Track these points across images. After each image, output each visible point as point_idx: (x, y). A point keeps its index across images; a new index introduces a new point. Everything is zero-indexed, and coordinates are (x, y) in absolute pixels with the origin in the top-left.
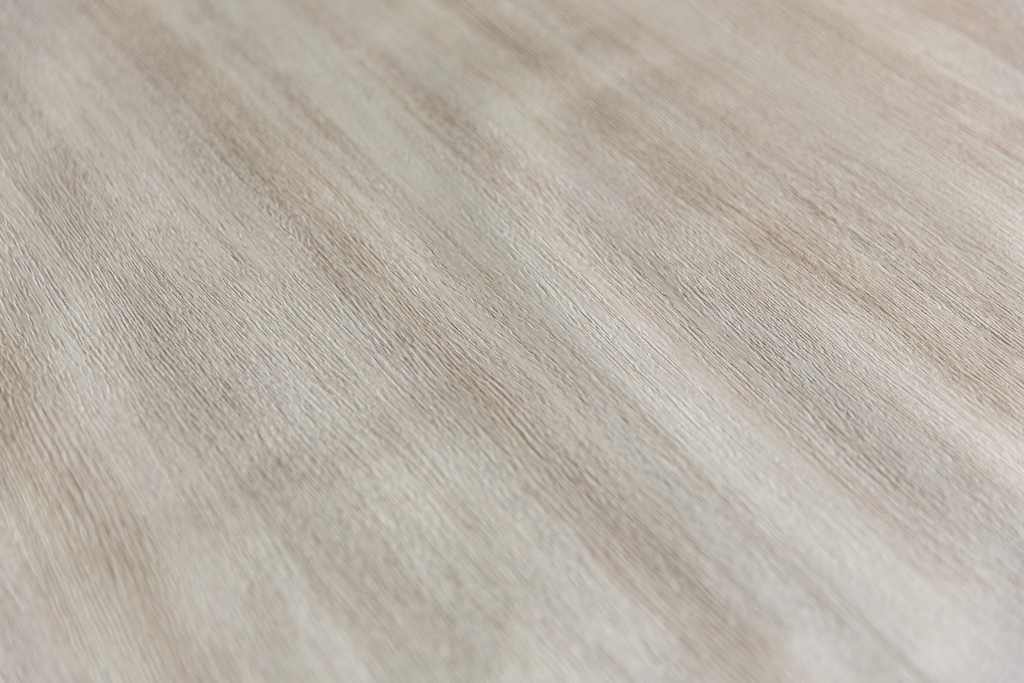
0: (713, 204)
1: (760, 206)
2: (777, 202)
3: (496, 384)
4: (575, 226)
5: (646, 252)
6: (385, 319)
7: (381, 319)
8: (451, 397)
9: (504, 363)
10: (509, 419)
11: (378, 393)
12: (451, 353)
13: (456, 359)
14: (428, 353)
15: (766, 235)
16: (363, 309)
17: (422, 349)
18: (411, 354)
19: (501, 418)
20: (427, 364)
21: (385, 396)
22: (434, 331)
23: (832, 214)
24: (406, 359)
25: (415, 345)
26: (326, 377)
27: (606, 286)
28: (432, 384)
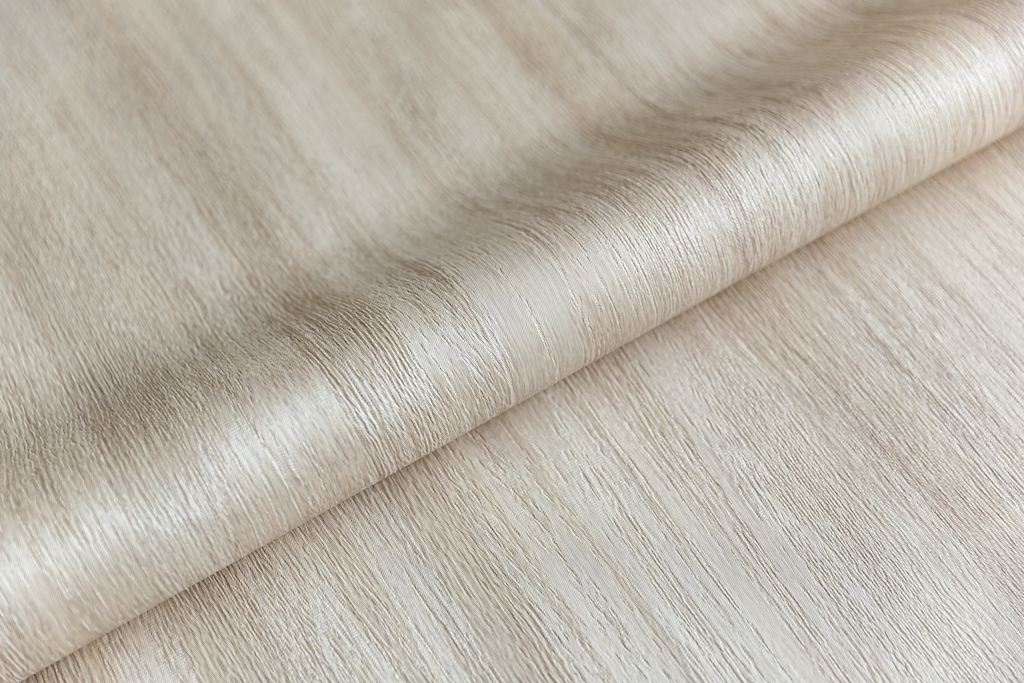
0: (777, 350)
1: (830, 353)
2: (848, 346)
3: (534, 615)
4: (625, 380)
5: (701, 421)
6: (418, 514)
7: (415, 514)
8: (485, 632)
9: (543, 583)
10: (547, 668)
11: (409, 623)
12: (487, 566)
13: (493, 575)
14: (463, 567)
15: (833, 396)
16: (395, 498)
17: (457, 561)
18: (445, 567)
19: (538, 667)
20: (462, 581)
21: (417, 627)
22: (470, 533)
23: (909, 364)
24: (439, 574)
25: (449, 554)
26: (355, 597)
27: (655, 472)
28: (467, 611)
